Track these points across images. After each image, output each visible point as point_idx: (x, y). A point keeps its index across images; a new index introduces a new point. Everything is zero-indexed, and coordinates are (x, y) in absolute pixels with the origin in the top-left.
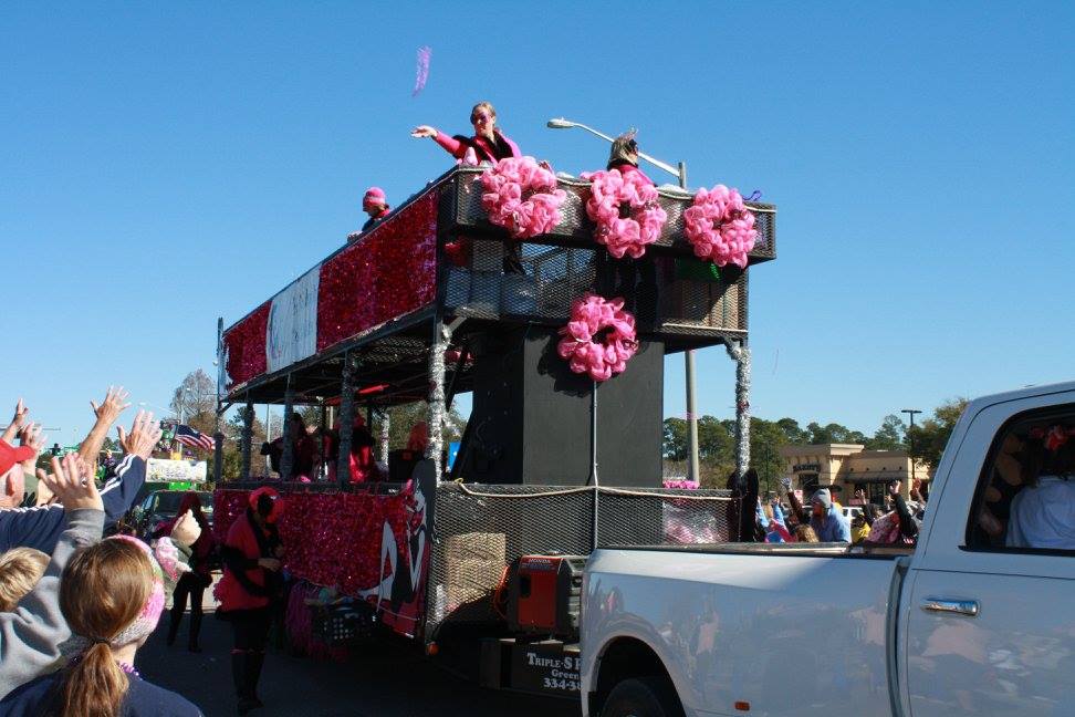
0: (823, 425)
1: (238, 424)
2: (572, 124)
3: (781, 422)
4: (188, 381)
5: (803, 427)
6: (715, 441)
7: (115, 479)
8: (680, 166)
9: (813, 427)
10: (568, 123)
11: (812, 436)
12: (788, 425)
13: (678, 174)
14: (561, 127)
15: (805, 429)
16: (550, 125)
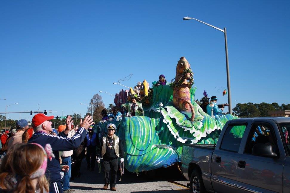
0: (286, 104)
1: (110, 109)
2: (191, 18)
3: (273, 104)
4: (94, 97)
5: (280, 105)
6: (252, 110)
7: (79, 134)
8: (224, 29)
9: (283, 105)
10: (189, 18)
11: (283, 108)
12: (275, 104)
13: (224, 31)
14: (188, 19)
15: (281, 106)
16: (184, 19)
